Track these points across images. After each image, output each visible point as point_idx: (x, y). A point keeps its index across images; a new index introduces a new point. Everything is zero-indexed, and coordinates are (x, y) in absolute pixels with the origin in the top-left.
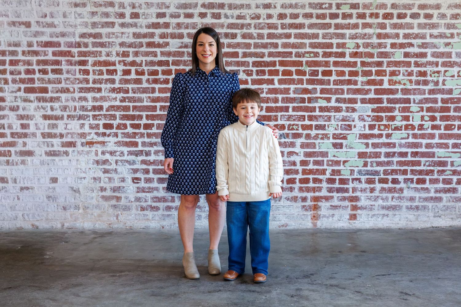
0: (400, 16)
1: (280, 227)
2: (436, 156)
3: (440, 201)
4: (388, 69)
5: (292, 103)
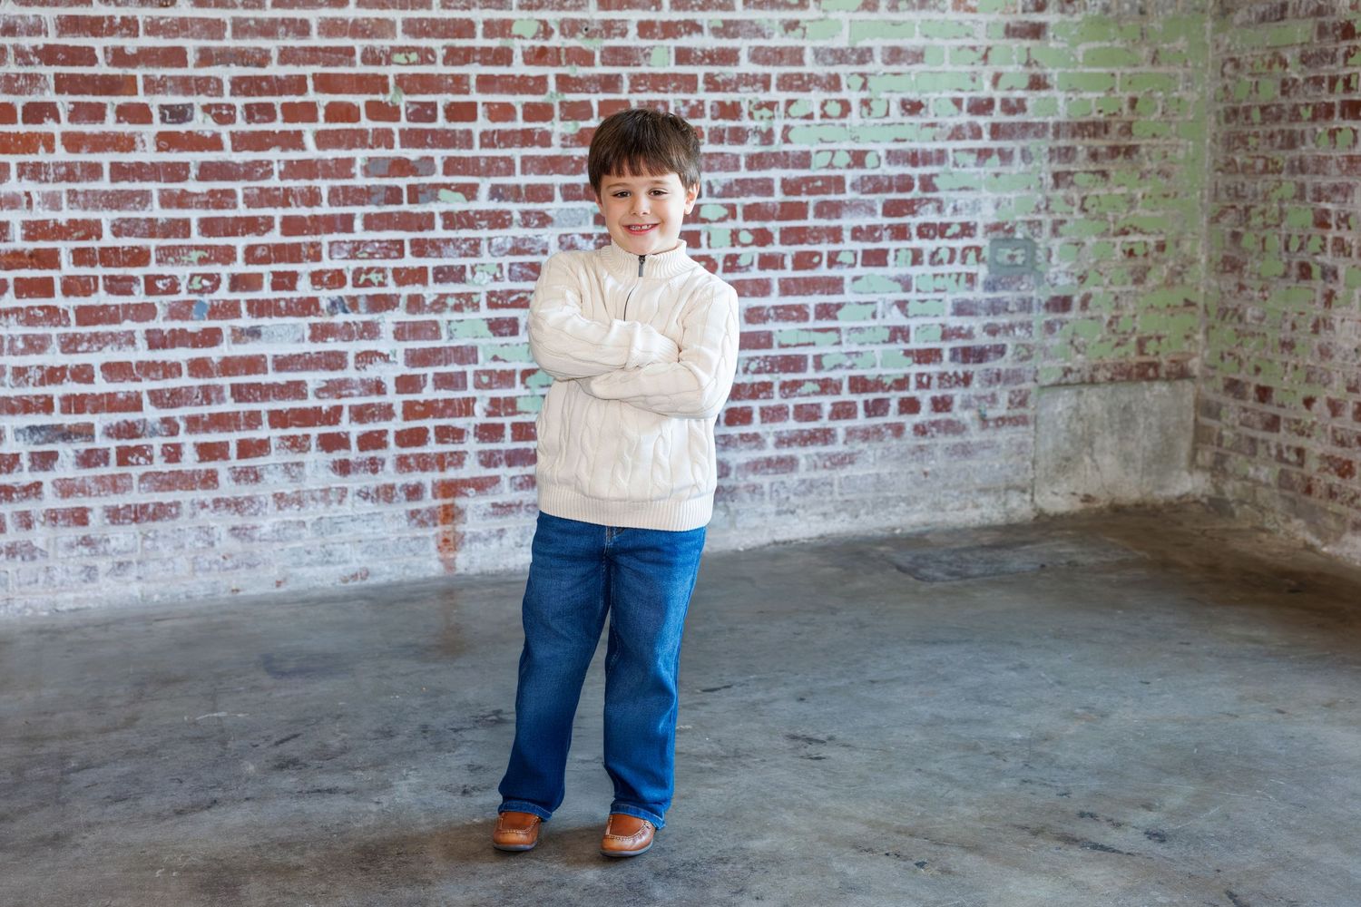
1: (345, 581)
2: (775, 344)
3: (792, 470)
4: (635, 99)
5: (362, 204)
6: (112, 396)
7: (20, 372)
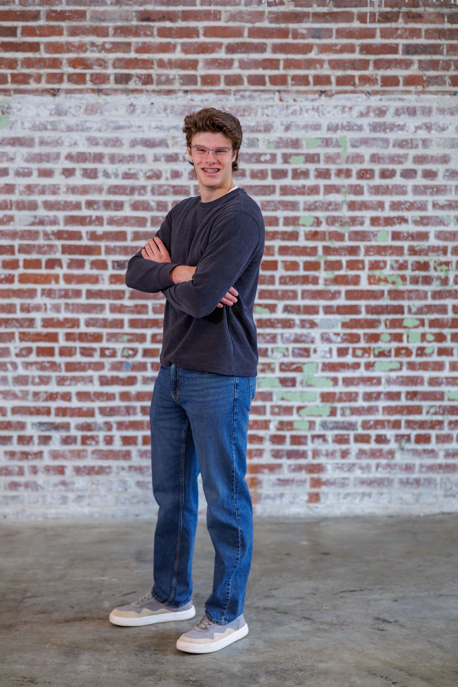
0: (384, 174)
2: (446, 398)
3: (454, 471)
4: (367, 259)
6: (80, 409)
7: (36, 394)
